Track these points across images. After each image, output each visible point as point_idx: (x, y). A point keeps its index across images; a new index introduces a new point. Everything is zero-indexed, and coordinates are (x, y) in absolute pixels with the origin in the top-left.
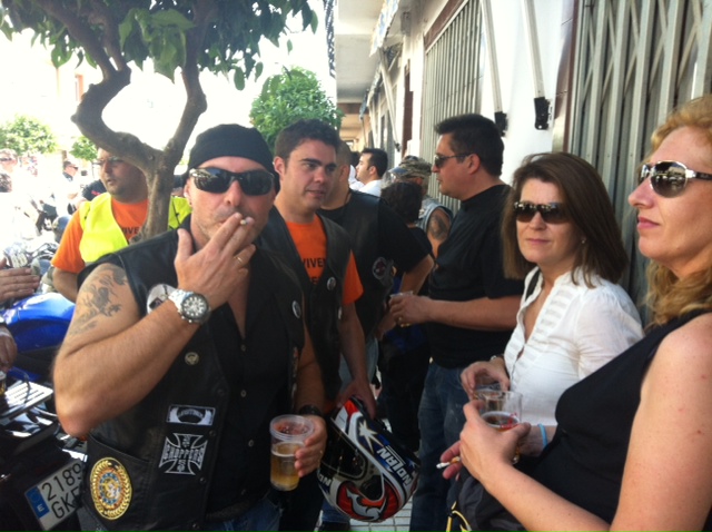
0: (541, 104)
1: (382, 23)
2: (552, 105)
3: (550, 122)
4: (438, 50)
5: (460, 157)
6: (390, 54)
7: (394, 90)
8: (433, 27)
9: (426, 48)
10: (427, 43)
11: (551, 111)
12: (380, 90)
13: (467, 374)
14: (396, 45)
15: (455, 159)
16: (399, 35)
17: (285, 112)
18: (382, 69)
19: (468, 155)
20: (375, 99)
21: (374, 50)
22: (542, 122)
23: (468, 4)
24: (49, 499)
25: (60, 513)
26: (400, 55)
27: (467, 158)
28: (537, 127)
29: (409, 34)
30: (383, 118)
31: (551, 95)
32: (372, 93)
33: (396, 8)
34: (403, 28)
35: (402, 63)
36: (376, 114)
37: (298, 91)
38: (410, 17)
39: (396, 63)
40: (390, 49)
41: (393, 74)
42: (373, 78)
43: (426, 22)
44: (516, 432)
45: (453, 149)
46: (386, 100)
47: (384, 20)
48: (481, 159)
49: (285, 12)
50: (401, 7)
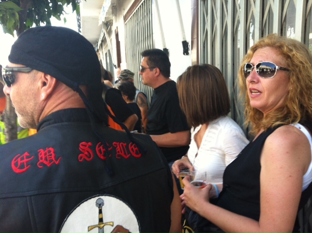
0: (185, 44)
1: (104, 11)
2: (190, 44)
3: (189, 52)
4: (131, 22)
5: (151, 69)
6: (108, 24)
7: (111, 40)
8: (128, 12)
9: (125, 21)
10: (125, 18)
11: (190, 47)
12: (104, 41)
13: (174, 166)
14: (110, 20)
15: (149, 69)
16: (111, 16)
18: (104, 31)
19: (155, 68)
20: (101, 45)
21: (100, 23)
22: (186, 52)
23: (144, 1)
26: (112, 25)
27: (154, 69)
28: (184, 54)
29: (116, 16)
30: (106, 54)
31: (189, 40)
32: (100, 42)
33: (110, 3)
34: (113, 13)
35: (114, 28)
36: (103, 52)
38: (116, 8)
39: (111, 28)
40: (107, 22)
41: (110, 33)
42: (99, 35)
43: (124, 10)
45: (148, 65)
46: (107, 45)
47: (105, 9)
48: (160, 70)
49: (63, 4)
50: (112, 4)
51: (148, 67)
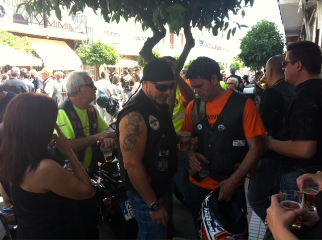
17: (254, 43)
21: (299, 10)
24: (129, 208)
25: (132, 215)
27: (297, 63)
37: (265, 33)
40: (309, 8)
44: (295, 212)
48: (303, 64)
51: (290, 61)
